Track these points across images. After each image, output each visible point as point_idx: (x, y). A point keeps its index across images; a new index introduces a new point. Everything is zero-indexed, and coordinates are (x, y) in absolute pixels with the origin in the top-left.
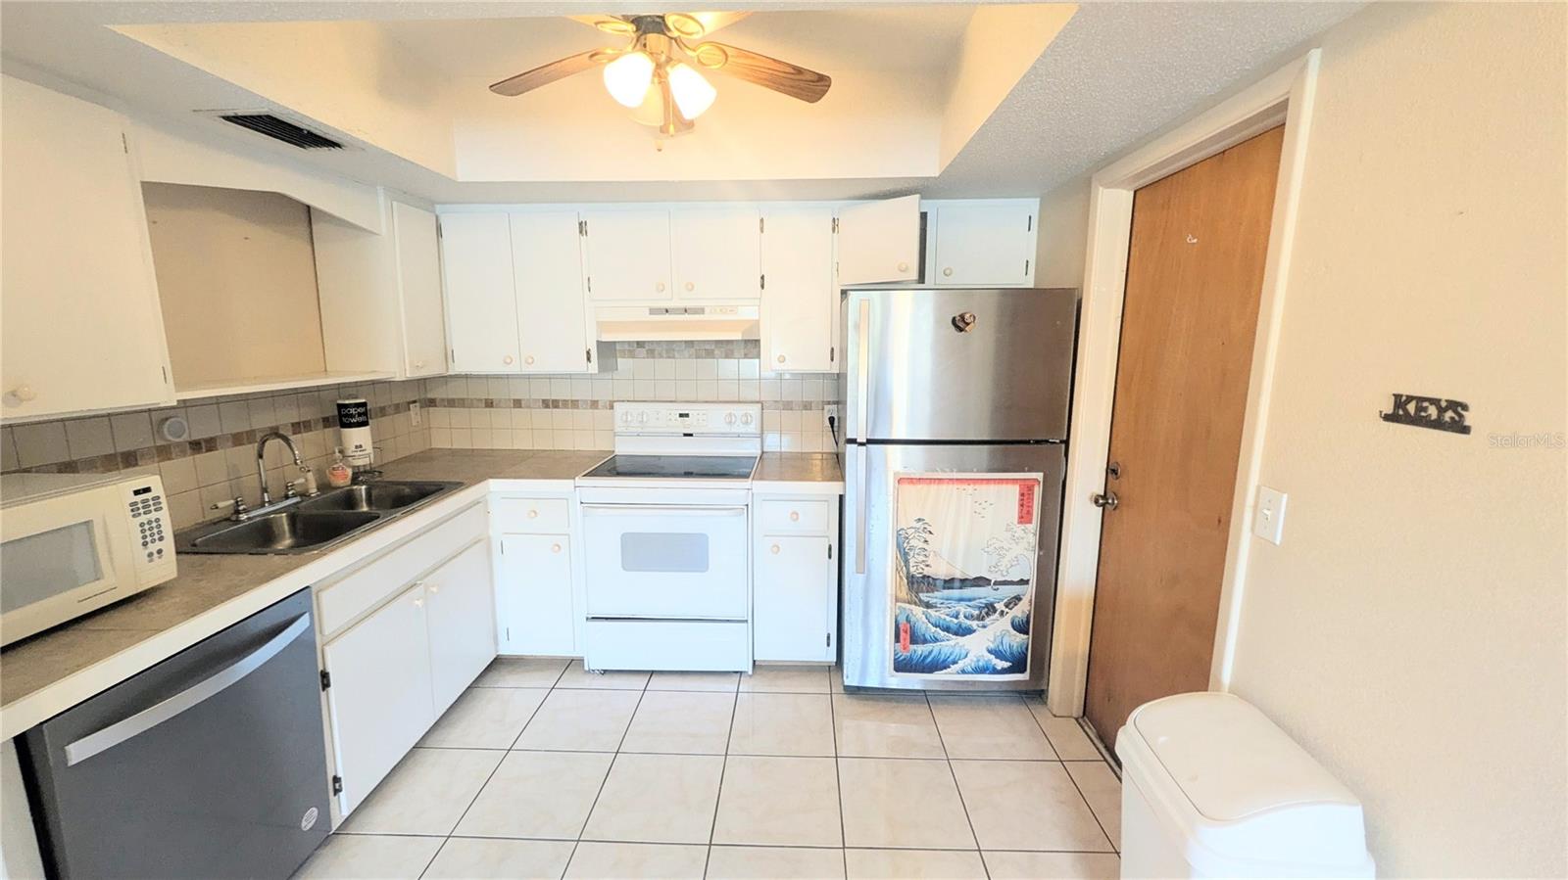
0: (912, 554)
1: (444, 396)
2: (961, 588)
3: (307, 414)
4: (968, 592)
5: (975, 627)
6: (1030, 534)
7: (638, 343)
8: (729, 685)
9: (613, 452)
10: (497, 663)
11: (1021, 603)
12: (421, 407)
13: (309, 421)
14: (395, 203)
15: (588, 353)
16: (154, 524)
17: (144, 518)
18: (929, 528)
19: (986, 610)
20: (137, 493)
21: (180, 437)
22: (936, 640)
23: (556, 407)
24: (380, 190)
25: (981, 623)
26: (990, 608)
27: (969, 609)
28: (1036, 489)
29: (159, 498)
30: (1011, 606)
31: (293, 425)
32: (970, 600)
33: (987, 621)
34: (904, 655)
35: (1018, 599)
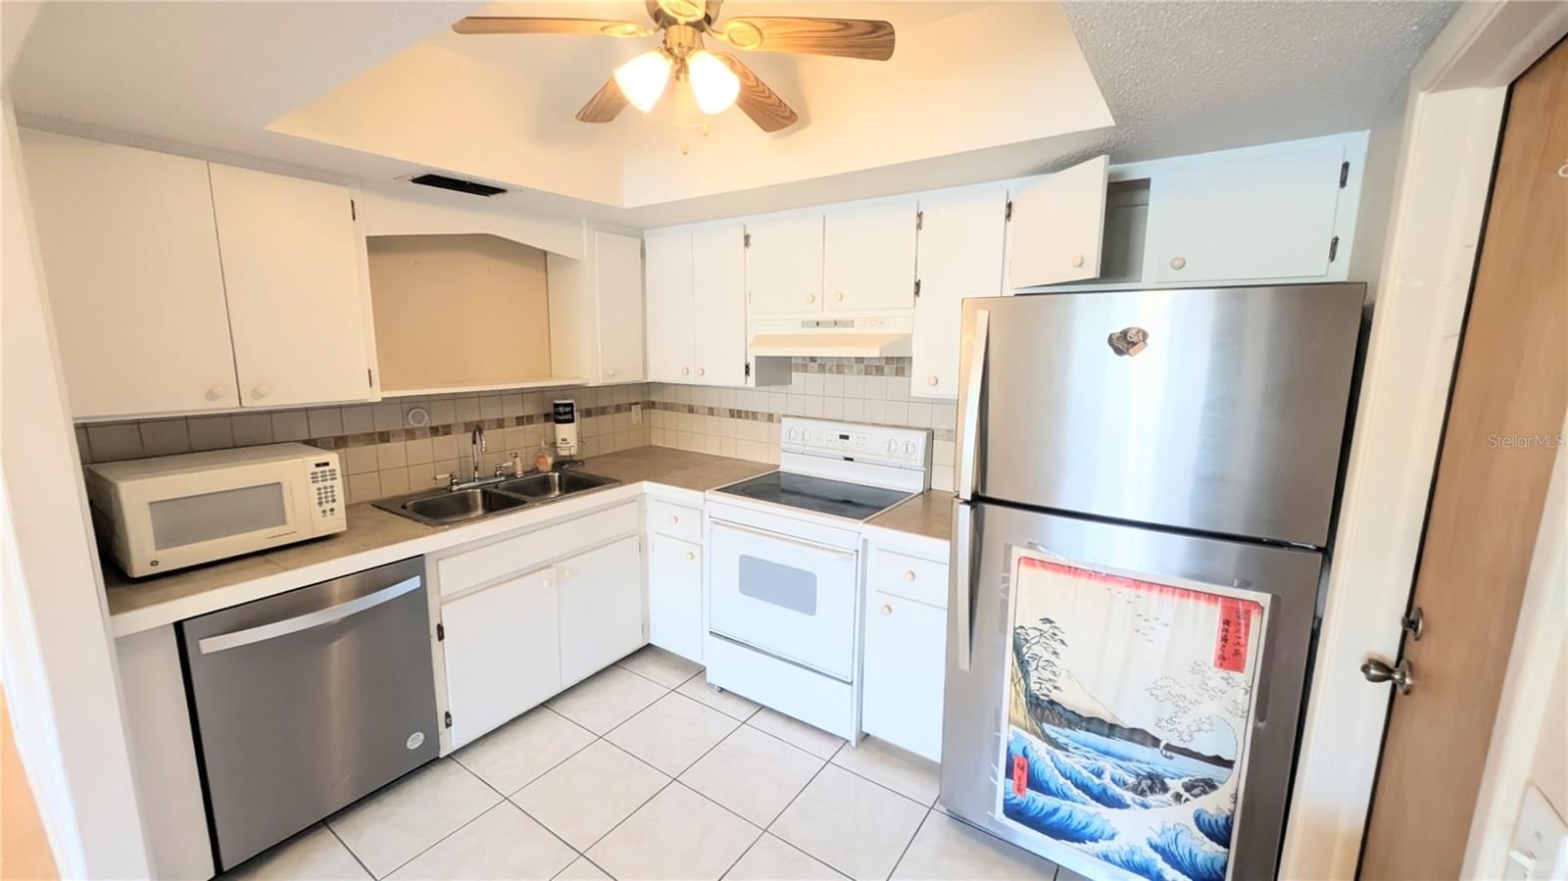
0: (1034, 664)
1: (662, 401)
2: (1108, 737)
3: (529, 410)
4: (1118, 745)
5: (1129, 802)
6: (1240, 688)
7: (811, 358)
8: (826, 749)
9: (779, 466)
10: (647, 649)
11: (1214, 794)
12: (643, 409)
13: (532, 416)
14: (596, 233)
15: (747, 367)
16: (329, 490)
17: (321, 485)
18: (1060, 636)
19: (1149, 782)
20: (318, 465)
21: (420, 422)
22: (1065, 797)
23: (739, 417)
24: (584, 221)
25: (1139, 798)
26: (1155, 783)
27: (1120, 772)
28: (1255, 619)
29: (334, 470)
30: (1196, 791)
31: (517, 418)
32: (1123, 759)
33: (1151, 799)
34: (1019, 799)
35: (1209, 785)
